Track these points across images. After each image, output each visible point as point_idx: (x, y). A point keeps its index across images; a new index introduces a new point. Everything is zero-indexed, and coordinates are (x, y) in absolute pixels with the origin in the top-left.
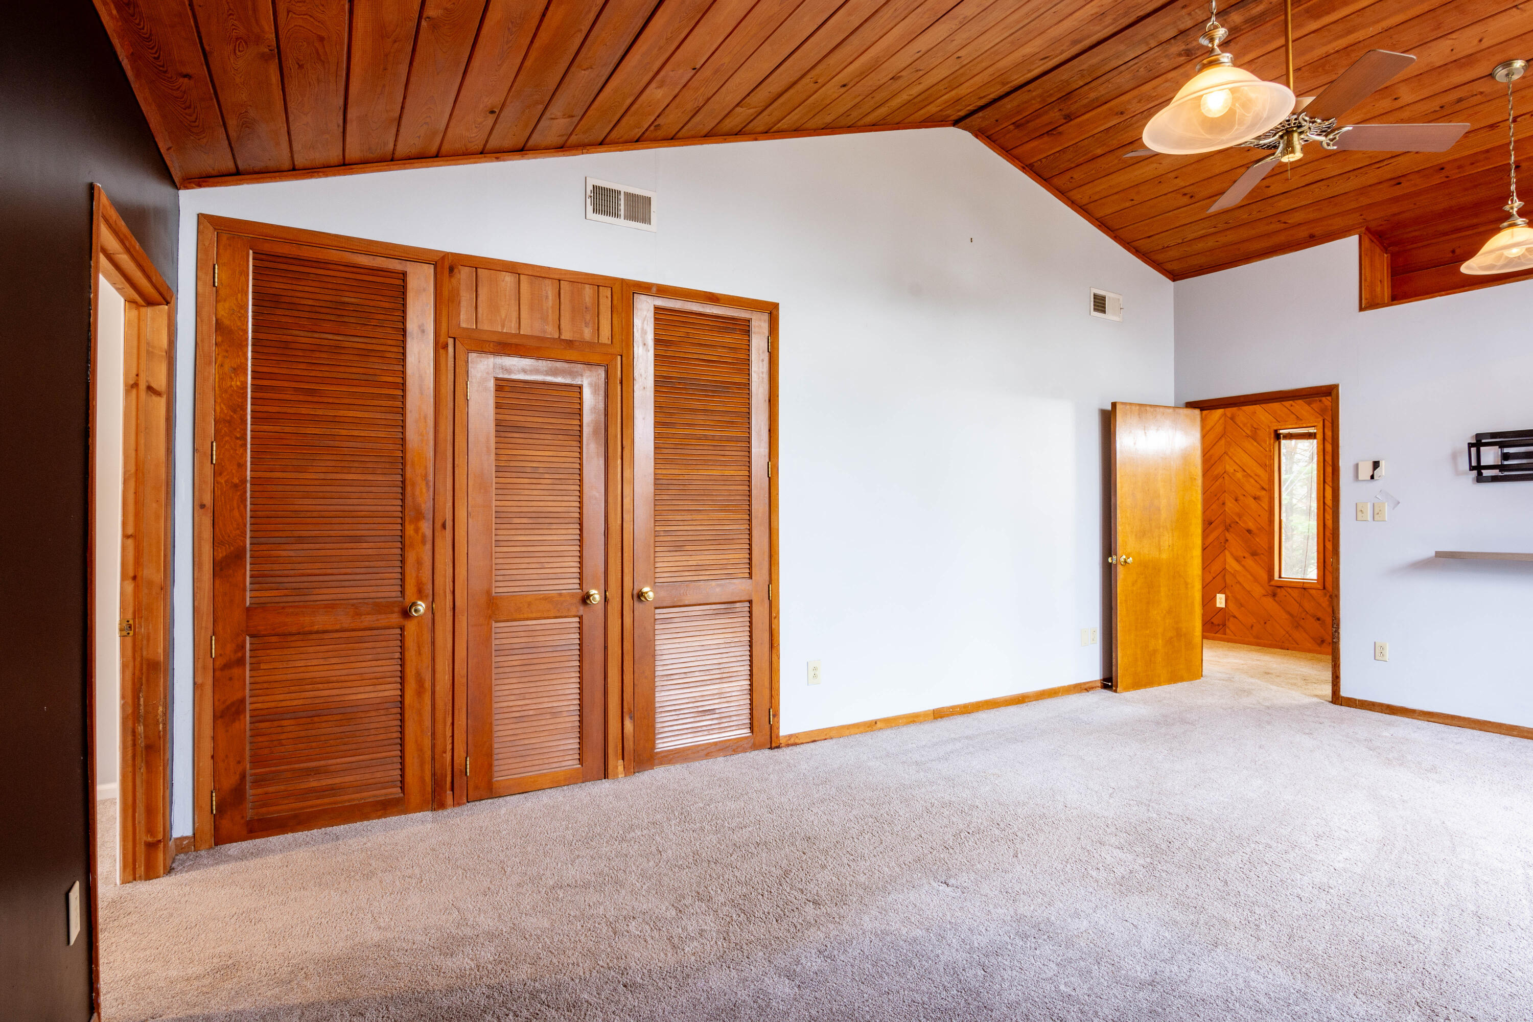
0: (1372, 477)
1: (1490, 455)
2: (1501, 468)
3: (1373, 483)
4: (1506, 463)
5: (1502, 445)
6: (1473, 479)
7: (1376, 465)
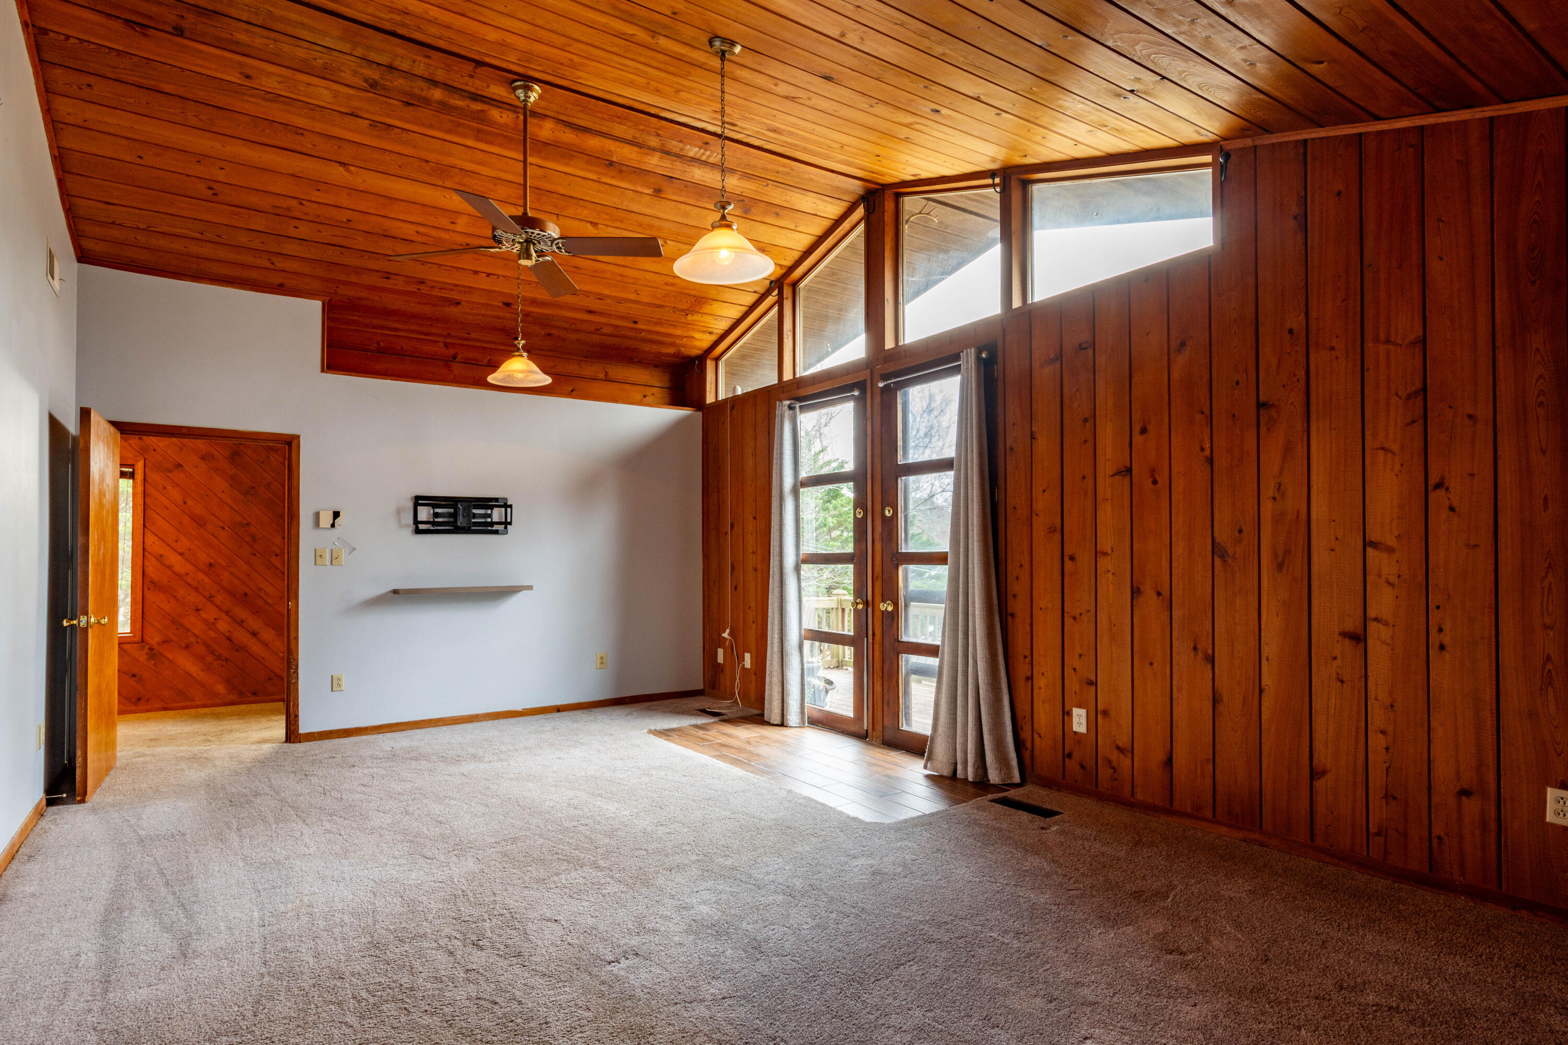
0: (333, 525)
1: (424, 513)
2: (434, 523)
3: (333, 530)
4: (436, 520)
5: (434, 506)
6: (412, 531)
7: (336, 515)
